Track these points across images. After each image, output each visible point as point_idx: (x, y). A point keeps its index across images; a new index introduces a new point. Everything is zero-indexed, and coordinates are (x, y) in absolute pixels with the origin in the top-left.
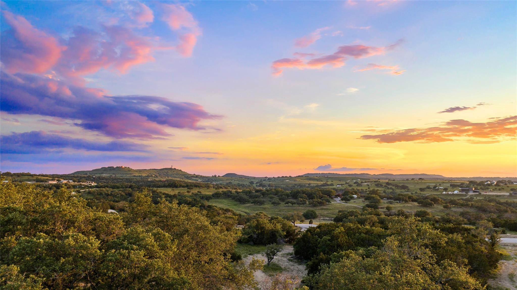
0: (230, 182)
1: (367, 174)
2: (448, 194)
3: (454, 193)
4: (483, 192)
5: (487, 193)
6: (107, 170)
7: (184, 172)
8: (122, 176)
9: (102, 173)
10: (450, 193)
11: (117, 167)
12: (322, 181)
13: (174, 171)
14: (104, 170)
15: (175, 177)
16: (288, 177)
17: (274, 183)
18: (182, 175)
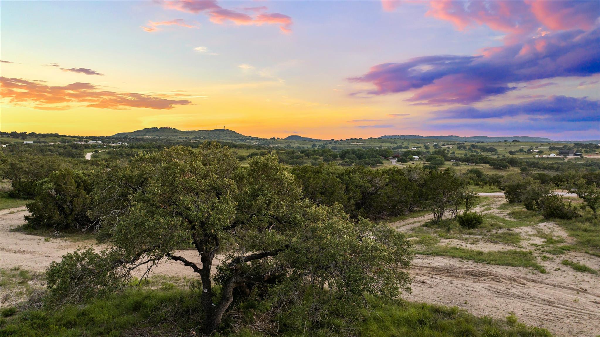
2: (542, 158)
3: (549, 156)
4: (586, 155)
5: (592, 157)
6: (150, 131)
7: (238, 133)
8: (166, 138)
10: (544, 156)
11: (161, 128)
13: (226, 133)
14: (147, 131)
15: (228, 139)
17: (338, 146)
18: (235, 137)
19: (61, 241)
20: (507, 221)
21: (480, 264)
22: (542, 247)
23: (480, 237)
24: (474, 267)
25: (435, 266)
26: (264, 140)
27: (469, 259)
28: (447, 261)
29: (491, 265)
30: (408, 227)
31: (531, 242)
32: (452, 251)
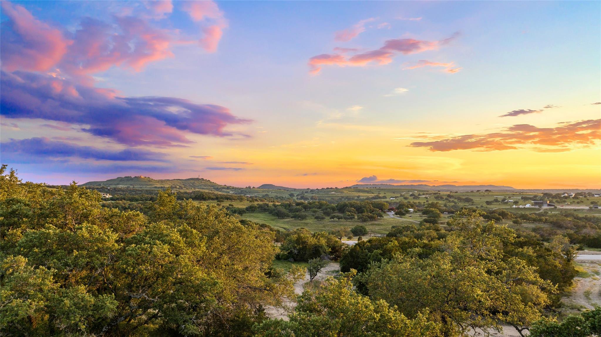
0: (267, 194)
1: (425, 185)
2: (519, 209)
3: (525, 207)
4: (559, 205)
5: (564, 207)
6: (124, 180)
7: (213, 183)
8: (141, 188)
9: (118, 184)
10: (521, 206)
11: (135, 177)
12: (373, 193)
13: (201, 182)
14: (120, 180)
15: (203, 189)
16: (333, 189)
17: (317, 195)
18: (211, 187)
26: (240, 189)
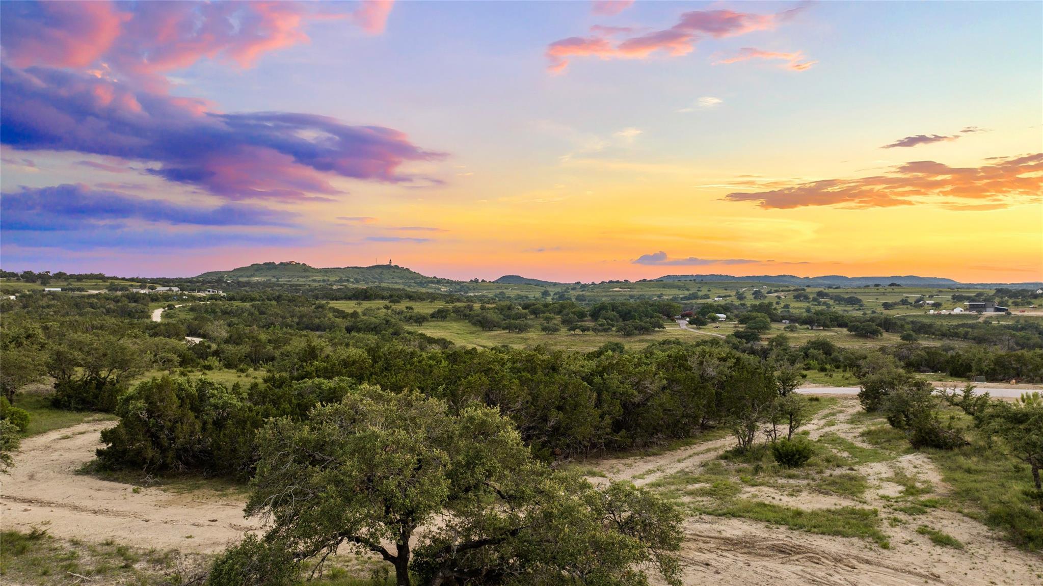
0: (503, 292)
2: (939, 316)
3: (952, 313)
4: (1016, 310)
5: (1026, 314)
6: (262, 269)
7: (415, 272)
8: (289, 281)
9: (252, 276)
10: (944, 312)
11: (282, 263)
13: (394, 272)
14: (256, 269)
15: (396, 283)
17: (588, 294)
18: (410, 279)
19: (158, 492)
20: (856, 448)
21: (796, 532)
22: (896, 502)
23: (805, 482)
24: (787, 537)
25: (728, 536)
26: (458, 283)
27: (781, 524)
28: (748, 527)
29: (812, 535)
30: (697, 460)
31: (881, 492)
32: (757, 509)
